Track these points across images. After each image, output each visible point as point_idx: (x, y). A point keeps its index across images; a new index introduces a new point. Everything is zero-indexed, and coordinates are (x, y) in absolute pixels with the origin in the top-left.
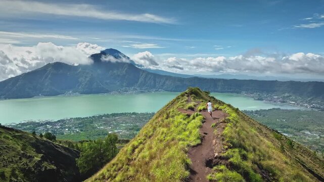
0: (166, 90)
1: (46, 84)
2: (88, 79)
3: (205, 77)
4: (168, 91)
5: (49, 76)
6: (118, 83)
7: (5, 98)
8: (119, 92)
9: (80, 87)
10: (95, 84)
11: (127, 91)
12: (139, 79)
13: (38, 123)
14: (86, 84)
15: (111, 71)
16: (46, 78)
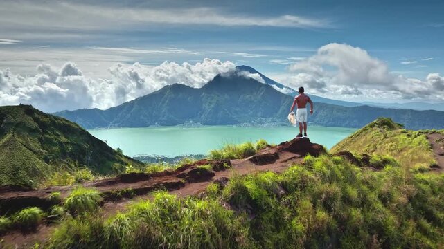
0: (319, 124)
1: (163, 111)
2: (212, 106)
3: (381, 106)
4: (322, 125)
5: (167, 101)
6: (251, 112)
7: (119, 127)
8: (253, 124)
9: (203, 116)
10: (222, 112)
11: (262, 123)
12: (279, 107)
13: (154, 159)
14: (210, 113)
15: (242, 96)
16: (164, 102)
